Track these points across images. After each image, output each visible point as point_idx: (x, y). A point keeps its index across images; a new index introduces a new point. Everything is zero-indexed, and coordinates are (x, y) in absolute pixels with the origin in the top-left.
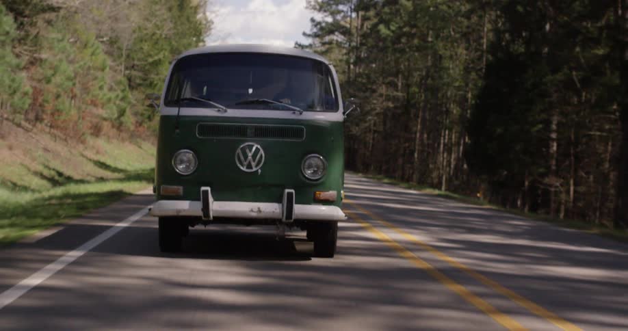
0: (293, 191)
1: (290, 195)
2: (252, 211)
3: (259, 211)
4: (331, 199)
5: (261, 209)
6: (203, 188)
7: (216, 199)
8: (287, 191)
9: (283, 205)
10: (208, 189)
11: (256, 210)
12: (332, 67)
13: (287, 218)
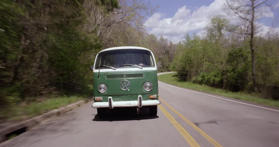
0: (141, 96)
1: (140, 98)
2: (127, 104)
3: (130, 104)
4: (155, 98)
5: (130, 103)
6: (109, 97)
7: (114, 101)
8: (139, 96)
9: (138, 101)
10: (111, 97)
11: (128, 104)
12: (151, 52)
13: (140, 106)
